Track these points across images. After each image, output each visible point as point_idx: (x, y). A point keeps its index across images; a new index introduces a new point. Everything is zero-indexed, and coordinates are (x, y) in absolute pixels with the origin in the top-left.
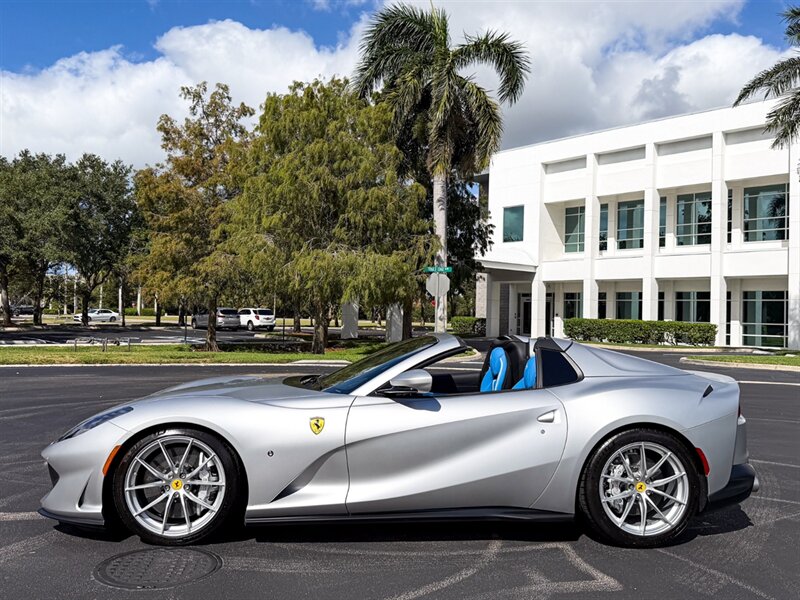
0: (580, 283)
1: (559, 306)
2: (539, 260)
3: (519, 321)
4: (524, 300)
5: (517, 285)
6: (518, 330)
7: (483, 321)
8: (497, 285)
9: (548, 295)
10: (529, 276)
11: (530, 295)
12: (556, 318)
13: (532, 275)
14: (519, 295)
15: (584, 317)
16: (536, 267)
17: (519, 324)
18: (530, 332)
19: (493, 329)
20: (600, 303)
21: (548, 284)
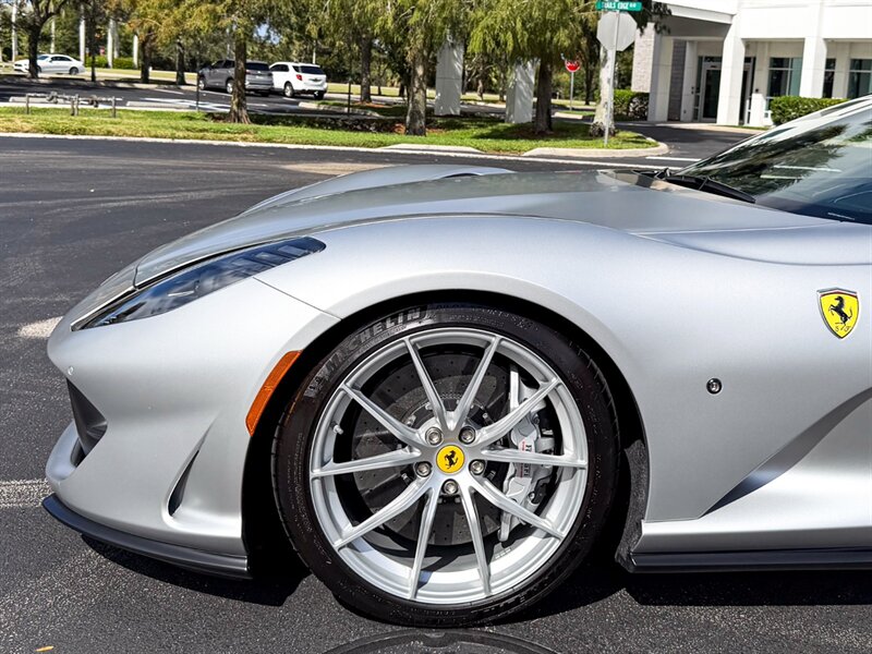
0: (799, 44)
1: (762, 78)
2: (740, 5)
3: (697, 98)
4: (707, 66)
5: (699, 43)
6: (696, 111)
7: (643, 97)
8: (669, 42)
9: (747, 60)
10: (722, 29)
11: (720, 59)
12: (754, 95)
13: (726, 27)
14: (700, 58)
15: (802, 95)
16: (732, 16)
17: (697, 104)
18: (715, 117)
19: (659, 110)
20: (826, 73)
21: (749, 43)
